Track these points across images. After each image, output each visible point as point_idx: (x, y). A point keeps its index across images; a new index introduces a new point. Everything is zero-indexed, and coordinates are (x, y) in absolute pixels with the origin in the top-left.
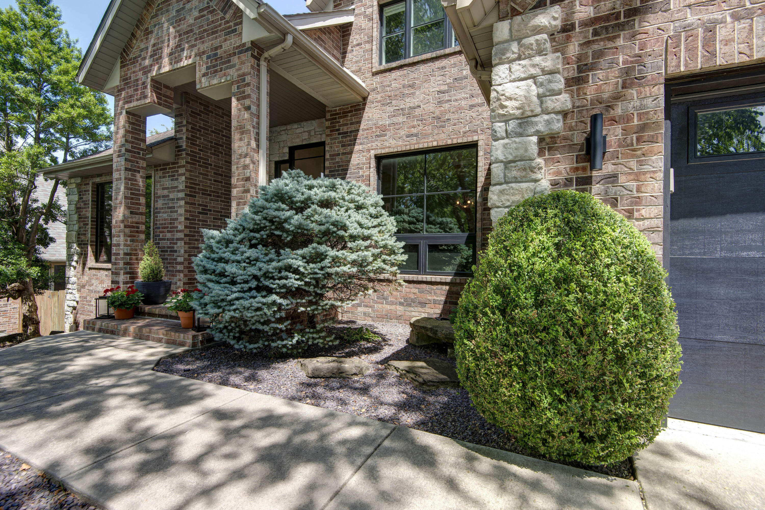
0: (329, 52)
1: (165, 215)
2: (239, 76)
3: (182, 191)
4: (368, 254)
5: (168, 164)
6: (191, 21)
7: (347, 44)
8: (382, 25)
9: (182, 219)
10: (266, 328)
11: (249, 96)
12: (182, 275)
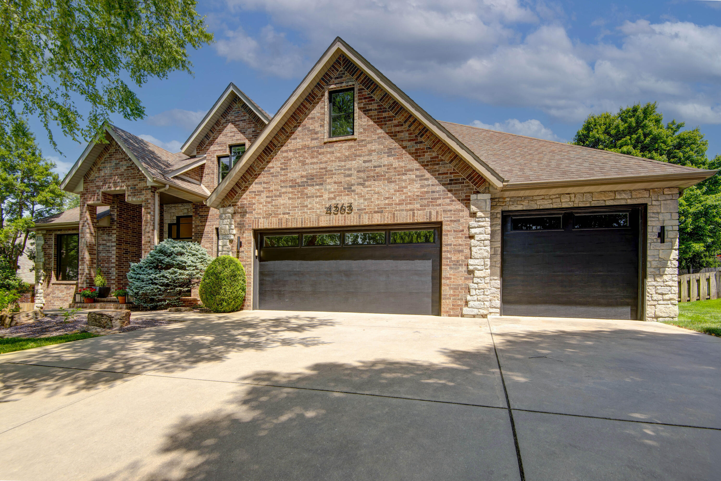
0: (193, 178)
1: (104, 254)
2: (146, 199)
3: (115, 242)
4: (194, 272)
5: (106, 227)
6: (123, 170)
7: (203, 173)
8: (219, 166)
9: (115, 257)
10: (155, 297)
11: (150, 208)
12: (114, 285)
